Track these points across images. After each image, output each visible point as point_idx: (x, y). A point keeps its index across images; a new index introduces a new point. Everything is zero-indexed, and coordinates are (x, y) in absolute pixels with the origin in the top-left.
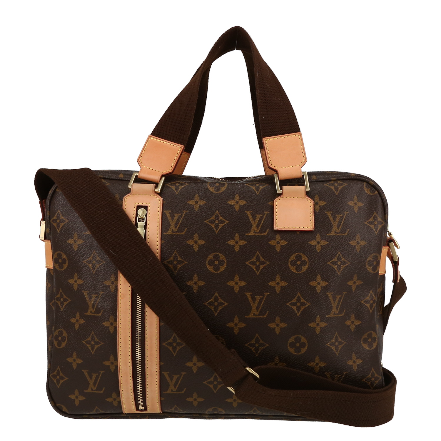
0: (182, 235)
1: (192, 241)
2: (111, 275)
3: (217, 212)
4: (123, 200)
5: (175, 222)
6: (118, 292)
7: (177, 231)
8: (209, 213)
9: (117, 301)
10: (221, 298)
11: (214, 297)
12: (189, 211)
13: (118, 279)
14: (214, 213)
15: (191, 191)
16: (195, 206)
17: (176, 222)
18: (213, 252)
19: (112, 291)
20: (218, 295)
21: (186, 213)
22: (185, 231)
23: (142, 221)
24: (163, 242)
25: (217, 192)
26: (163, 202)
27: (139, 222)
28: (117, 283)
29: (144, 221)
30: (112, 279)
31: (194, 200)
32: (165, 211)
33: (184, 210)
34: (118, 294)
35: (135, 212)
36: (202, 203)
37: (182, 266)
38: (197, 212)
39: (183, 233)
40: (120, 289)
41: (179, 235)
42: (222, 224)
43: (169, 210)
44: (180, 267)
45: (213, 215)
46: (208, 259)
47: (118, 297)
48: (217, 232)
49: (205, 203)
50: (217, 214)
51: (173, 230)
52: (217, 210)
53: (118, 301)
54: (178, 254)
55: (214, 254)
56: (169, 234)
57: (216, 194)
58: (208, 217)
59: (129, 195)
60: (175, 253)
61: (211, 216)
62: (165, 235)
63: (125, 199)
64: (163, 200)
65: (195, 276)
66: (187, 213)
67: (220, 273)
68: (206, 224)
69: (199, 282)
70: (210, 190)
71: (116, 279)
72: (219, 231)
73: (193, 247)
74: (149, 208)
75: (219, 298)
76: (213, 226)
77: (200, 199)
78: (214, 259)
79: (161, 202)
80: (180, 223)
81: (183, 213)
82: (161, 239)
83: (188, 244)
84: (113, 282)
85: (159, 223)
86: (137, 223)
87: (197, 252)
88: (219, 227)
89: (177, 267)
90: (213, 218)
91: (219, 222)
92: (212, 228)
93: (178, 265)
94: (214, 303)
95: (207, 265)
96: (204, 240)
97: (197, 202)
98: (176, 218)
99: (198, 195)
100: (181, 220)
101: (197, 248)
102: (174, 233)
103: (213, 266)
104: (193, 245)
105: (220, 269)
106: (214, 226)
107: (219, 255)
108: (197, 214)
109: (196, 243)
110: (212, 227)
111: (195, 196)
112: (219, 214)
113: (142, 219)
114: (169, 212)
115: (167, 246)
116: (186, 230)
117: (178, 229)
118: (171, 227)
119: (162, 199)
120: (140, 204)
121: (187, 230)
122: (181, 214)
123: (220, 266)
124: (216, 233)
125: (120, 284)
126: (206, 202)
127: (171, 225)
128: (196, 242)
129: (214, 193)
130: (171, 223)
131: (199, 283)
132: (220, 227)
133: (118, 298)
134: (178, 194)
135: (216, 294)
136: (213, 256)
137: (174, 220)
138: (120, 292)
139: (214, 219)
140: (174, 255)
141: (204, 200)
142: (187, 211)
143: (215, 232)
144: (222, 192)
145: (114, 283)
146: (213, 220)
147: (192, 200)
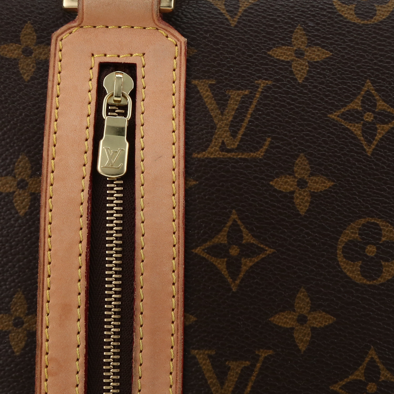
0: (254, 160)
1: (290, 180)
2: (11, 297)
3: (368, 86)
4: (49, 44)
5: (231, 119)
6: (38, 352)
7: (237, 149)
8: (340, 89)
9: (33, 384)
10: (388, 369)
11: (365, 364)
12: (277, 80)
13: (39, 308)
14: (359, 88)
15: (279, 16)
16: (294, 64)
17: (235, 117)
18: (360, 217)
19: (17, 350)
20: (379, 358)
21: (268, 89)
22: (265, 147)
23: (119, 114)
24: (193, 183)
25: (364, 19)
26: (187, 52)
27: (107, 115)
28: (36, 323)
29: (125, 115)
30: (16, 310)
31: (290, 44)
32: (195, 82)
33: (260, 78)
34: (38, 359)
35: (93, 85)
36: (318, 55)
37: (257, 263)
38: (303, 86)
39: (260, 154)
40: (46, 344)
41: (245, 160)
42: (387, 123)
43: (209, 78)
44: (251, 267)
45: (355, 95)
46: (343, 239)
47: (38, 369)
48: (369, 150)
49: (329, 54)
50: (367, 91)
51: (223, 143)
52: (366, 78)
53: (37, 384)
54: (243, 223)
55: (363, 221)
56: (212, 157)
57: (360, 27)
58: (340, 100)
59: (69, 29)
60: (234, 221)
61: (347, 97)
62: (199, 160)
63: (59, 39)
64: (188, 44)
65: (300, 295)
66: (270, 88)
67: (382, 284)
68: (335, 125)
69: (317, 315)
70: (340, 13)
71: (29, 309)
72: (377, 145)
73: (293, 198)
74: (140, 71)
75: (381, 366)
76: (356, 129)
77: (311, 43)
78: (363, 239)
79: (183, 51)
80: (247, 120)
81: (258, 87)
82: (188, 173)
83: (275, 190)
84: (19, 318)
85: (177, 120)
86: (104, 120)
87: (305, 216)
88: (376, 135)
89: (241, 267)
90: (356, 105)
91: (375, 117)
92: (355, 138)
93: (243, 260)
94: (366, 385)
95: (340, 258)
96: (327, 176)
97: (300, 54)
98: (233, 105)
99: (304, 30)
100: (250, 111)
101: (307, 201)
102: (229, 155)
103: (360, 263)
104: (293, 192)
105: (382, 272)
106: (359, 133)
107: (377, 225)
108: (301, 92)
109: (302, 188)
110: (352, 133)
111: (292, 32)
112: (376, 90)
113: (120, 107)
114: (211, 86)
115: (205, 195)
116: (267, 143)
117: (242, 140)
118: (218, 132)
119: (183, 40)
120: (110, 58)
121: (271, 143)
122: (251, 93)
123: (383, 263)
124: (369, 154)
125: (44, 326)
126: (331, 51)
127: (218, 126)
128: (302, 184)
129: (354, 24)
130: (216, 121)
131: (315, 318)
132: (380, 133)
133: (38, 372)
134: (236, 26)
135: (373, 354)
136: (360, 229)
137: (225, 113)
138: (44, 353)
139: (360, 109)
140: (230, 226)
141: (323, 47)
142: (269, 83)
143: (364, 150)
144: (381, 22)
145: (23, 323)
146: (357, 112)
147: (283, 45)
